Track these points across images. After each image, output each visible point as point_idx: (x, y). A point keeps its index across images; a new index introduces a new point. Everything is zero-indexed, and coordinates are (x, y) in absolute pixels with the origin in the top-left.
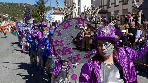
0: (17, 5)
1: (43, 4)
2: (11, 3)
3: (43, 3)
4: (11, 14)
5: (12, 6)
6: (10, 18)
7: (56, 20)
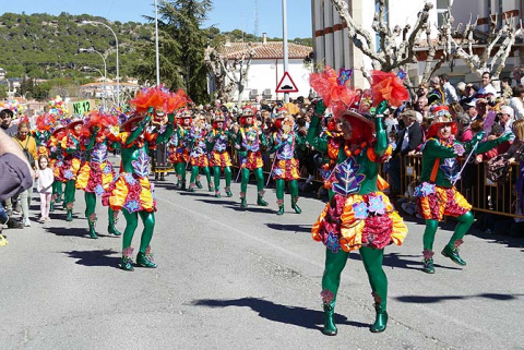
0: (45, 23)
1: (190, 14)
2: (15, 15)
3: (190, 9)
4: (20, 66)
5: (21, 27)
6: (17, 84)
7: (255, 91)
